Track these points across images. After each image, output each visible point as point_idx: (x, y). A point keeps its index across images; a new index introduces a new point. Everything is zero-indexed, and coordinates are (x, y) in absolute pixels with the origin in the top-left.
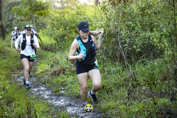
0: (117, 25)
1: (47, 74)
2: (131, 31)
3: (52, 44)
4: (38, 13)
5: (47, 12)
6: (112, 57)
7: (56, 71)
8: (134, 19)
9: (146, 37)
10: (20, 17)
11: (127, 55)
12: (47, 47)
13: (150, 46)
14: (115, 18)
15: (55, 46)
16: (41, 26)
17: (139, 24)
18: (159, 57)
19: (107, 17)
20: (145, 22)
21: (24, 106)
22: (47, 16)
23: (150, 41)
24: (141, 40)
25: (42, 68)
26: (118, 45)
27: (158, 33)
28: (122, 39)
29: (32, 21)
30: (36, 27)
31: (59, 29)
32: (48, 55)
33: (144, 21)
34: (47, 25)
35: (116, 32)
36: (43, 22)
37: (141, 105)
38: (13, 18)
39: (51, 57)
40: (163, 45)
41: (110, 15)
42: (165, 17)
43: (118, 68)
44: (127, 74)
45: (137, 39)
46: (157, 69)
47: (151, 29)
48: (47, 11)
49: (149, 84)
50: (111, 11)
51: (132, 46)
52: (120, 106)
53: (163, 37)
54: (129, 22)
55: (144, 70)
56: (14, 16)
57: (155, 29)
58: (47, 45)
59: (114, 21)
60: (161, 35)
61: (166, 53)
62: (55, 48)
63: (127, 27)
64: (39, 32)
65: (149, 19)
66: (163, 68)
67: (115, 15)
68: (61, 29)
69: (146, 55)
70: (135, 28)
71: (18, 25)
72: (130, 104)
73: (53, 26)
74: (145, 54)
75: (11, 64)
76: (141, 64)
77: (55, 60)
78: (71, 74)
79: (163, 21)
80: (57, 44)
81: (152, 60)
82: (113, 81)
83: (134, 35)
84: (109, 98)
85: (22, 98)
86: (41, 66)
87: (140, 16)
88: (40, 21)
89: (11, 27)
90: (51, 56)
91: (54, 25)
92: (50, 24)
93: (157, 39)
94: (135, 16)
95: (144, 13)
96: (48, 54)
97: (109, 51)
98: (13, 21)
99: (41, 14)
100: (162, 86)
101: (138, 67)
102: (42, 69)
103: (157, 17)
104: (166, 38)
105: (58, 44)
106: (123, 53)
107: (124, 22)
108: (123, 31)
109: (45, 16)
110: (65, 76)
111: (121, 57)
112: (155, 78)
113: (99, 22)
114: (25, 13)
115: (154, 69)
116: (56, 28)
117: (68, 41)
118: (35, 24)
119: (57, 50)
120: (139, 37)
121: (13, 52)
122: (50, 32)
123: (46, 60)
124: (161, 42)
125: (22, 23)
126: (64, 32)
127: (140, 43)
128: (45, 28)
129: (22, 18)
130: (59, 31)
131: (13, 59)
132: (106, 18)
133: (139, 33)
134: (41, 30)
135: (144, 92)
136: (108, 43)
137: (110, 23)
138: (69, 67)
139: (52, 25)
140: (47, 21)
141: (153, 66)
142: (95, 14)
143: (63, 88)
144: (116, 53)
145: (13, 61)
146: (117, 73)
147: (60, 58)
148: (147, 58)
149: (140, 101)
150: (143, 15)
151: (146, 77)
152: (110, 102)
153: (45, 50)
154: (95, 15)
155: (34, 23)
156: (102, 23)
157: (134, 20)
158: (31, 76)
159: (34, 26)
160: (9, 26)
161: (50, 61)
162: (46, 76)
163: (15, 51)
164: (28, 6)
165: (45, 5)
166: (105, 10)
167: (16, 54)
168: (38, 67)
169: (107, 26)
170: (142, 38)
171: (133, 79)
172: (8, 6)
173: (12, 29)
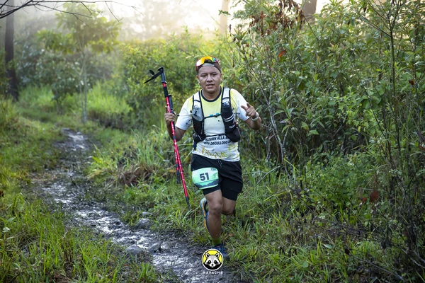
0: (268, 77)
1: (107, 181)
2: (297, 91)
3: (122, 114)
4: (93, 46)
6: (254, 145)
7: (130, 174)
8: (304, 64)
9: (330, 104)
10: (54, 52)
11: (287, 143)
12: (111, 120)
13: (339, 125)
14: (263, 62)
15: (129, 118)
16: (98, 74)
17: (315, 76)
18: (358, 149)
19: (245, 59)
20: (327, 72)
21: (57, 251)
22: (113, 52)
23: (338, 115)
24: (320, 111)
25: (100, 166)
26: (269, 120)
27: (357, 98)
28: (276, 108)
29: (79, 62)
30: (89, 75)
31: (139, 82)
32: (113, 137)
33: (326, 69)
34: (112, 72)
35: (264, 91)
36: (104, 64)
37: (316, 255)
38: (37, 53)
39: (120, 142)
40: (366, 124)
41: (253, 53)
42: (371, 63)
43: (267, 170)
44: (286, 185)
45: (310, 108)
46: (353, 176)
47: (341, 86)
48: (113, 41)
49: (334, 208)
50: (255, 46)
51: (299, 124)
52: (269, 255)
53: (367, 106)
54: (293, 72)
55: (325, 177)
56: (40, 50)
57: (350, 88)
58: (112, 116)
59: (261, 68)
60: (363, 102)
61: (372, 141)
62: (129, 123)
63: (289, 81)
64: (94, 87)
65: (337, 64)
66: (366, 174)
67: (262, 54)
69: (329, 143)
70: (307, 85)
71: (49, 70)
72: (292, 250)
73: (126, 75)
74: (327, 141)
75: (30, 155)
76: (319, 163)
77: (128, 149)
78: (162, 182)
79: (368, 71)
80: (133, 114)
81: (341, 154)
82: (256, 199)
83: (304, 100)
84: (246, 237)
85: (54, 232)
86: (97, 162)
87: (318, 58)
88: (97, 63)
89: (33, 73)
90: (120, 139)
91: (129, 73)
92: (120, 70)
93: (354, 109)
94: (306, 59)
95: (326, 51)
96: (113, 135)
97: (249, 132)
98: (37, 60)
99: (100, 48)
100: (363, 213)
101: (311, 169)
102: (100, 169)
103: (354, 62)
104: (373, 108)
105: (136, 114)
106: (279, 138)
107: (282, 71)
108: (279, 90)
109: (109, 52)
110: (149, 186)
111: (274, 147)
112: (348, 194)
113: (229, 68)
114: (65, 43)
115: (346, 176)
116: (132, 79)
117: (158, 108)
118: (87, 68)
119: (133, 128)
120: (314, 105)
121: (36, 129)
122: (119, 88)
123: (108, 150)
124: (363, 116)
125: (58, 65)
126: (149, 88)
127: (316, 117)
128: (109, 77)
129: (58, 54)
130: (138, 85)
131: (36, 145)
132: (242, 60)
133: (314, 96)
134: (98, 83)
135: (324, 225)
137: (253, 73)
138: (159, 166)
139: (123, 72)
140: (113, 63)
141: (343, 169)
142: (220, 51)
143: (144, 213)
144: (264, 137)
145: (35, 150)
146: (265, 181)
147: (140, 145)
148: (331, 151)
149: (314, 245)
150: (324, 57)
151: (328, 192)
152: (247, 246)
154: (219, 54)
155: (84, 65)
156: (235, 71)
157: (304, 66)
158: (74, 184)
159: (84, 72)
160: (29, 71)
161: (118, 152)
162: (108, 186)
163: (39, 128)
164: (73, 29)
165: (110, 27)
166: (242, 43)
167: (42, 133)
168: (90, 165)
169: (244, 79)
170: (321, 107)
171: (299, 196)
172: (27, 28)
173: (34, 79)
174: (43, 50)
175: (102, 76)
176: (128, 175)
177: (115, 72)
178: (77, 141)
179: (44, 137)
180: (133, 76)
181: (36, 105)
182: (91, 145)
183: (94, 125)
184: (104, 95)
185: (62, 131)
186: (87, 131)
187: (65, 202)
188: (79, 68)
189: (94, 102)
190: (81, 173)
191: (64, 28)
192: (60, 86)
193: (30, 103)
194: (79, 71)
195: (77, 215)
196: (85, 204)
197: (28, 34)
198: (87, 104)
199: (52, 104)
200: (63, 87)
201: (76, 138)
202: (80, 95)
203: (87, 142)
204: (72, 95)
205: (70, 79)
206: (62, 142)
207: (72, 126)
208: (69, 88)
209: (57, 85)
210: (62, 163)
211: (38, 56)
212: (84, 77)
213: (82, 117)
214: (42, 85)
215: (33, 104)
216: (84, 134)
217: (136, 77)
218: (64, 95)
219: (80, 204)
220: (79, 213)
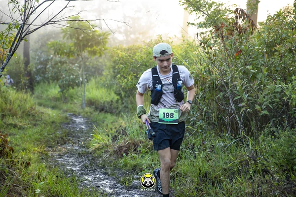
0: (226, 71)
1: (106, 152)
2: (249, 81)
3: (112, 101)
4: (89, 51)
5: (103, 49)
6: (216, 123)
7: (122, 147)
9: (277, 90)
10: (59, 57)
12: (104, 106)
13: (283, 106)
14: (223, 60)
15: (117, 104)
16: (92, 72)
17: (264, 69)
19: (209, 58)
22: (103, 56)
24: (269, 96)
25: (98, 141)
26: (228, 104)
28: (234, 95)
29: (78, 64)
30: (85, 73)
31: (126, 78)
32: (106, 119)
34: (103, 70)
35: (224, 82)
36: (97, 65)
38: (47, 58)
39: (112, 123)
43: (228, 142)
44: (245, 153)
45: (261, 94)
47: (284, 77)
48: (103, 47)
50: (217, 48)
51: (254, 107)
54: (247, 67)
55: (276, 147)
56: (50, 56)
57: (293, 78)
58: (104, 103)
64: (89, 82)
65: (281, 60)
68: (129, 78)
69: (276, 120)
70: (258, 76)
71: (56, 70)
73: (114, 72)
74: (274, 119)
75: (46, 134)
76: (269, 136)
77: (119, 128)
78: (147, 152)
80: (120, 101)
82: (222, 164)
83: (256, 88)
84: (216, 194)
86: (96, 139)
87: (266, 56)
88: (91, 64)
89: (44, 73)
90: (112, 121)
91: (116, 71)
92: (109, 69)
94: (256, 57)
95: (271, 51)
97: (212, 113)
98: (48, 64)
99: (94, 53)
101: (264, 141)
102: (99, 143)
105: (122, 101)
106: (237, 117)
108: (237, 81)
109: (100, 56)
110: (137, 156)
111: (233, 123)
114: (68, 50)
115: (292, 146)
116: (121, 75)
118: (85, 68)
119: (120, 112)
120: (264, 91)
121: (49, 115)
122: (108, 82)
123: (103, 129)
125: (63, 66)
126: (134, 82)
127: (266, 101)
128: (101, 74)
129: (63, 58)
130: (126, 80)
131: (49, 127)
133: (264, 85)
134: (92, 79)
136: (210, 100)
138: (144, 141)
139: (111, 70)
140: (104, 64)
141: (290, 140)
143: (135, 176)
144: (225, 117)
145: (49, 130)
146: (228, 151)
151: (279, 159)
153: (100, 112)
155: (82, 66)
157: (254, 62)
158: (80, 155)
159: (82, 71)
160: (41, 72)
161: (112, 130)
162: (105, 156)
163: (51, 113)
164: (74, 39)
165: (101, 37)
166: (207, 46)
167: (53, 117)
168: (91, 140)
169: (207, 73)
170: (269, 93)
171: (255, 161)
172: (39, 40)
173: (45, 77)
174: (52, 56)
175: (95, 73)
176: (120, 148)
177: (105, 71)
178: (79, 122)
179: (55, 121)
180: (122, 73)
181: (47, 96)
182: (90, 125)
183: (91, 111)
184: (97, 88)
185: (68, 116)
186: (86, 115)
187: (74, 169)
188: (78, 68)
189: (90, 93)
190: (85, 147)
191: (68, 39)
192: (65, 82)
193: (42, 95)
194: (79, 71)
195: (85, 178)
196: (90, 171)
197: (40, 44)
198: (85, 95)
199: (59, 96)
200: (67, 82)
201: (78, 120)
202: (79, 88)
203: (86, 123)
204: (73, 88)
205: (72, 76)
206: (69, 124)
207: (74, 112)
208: (71, 83)
209: (63, 81)
210: (69, 139)
211: (47, 61)
212: (82, 75)
213: (82, 105)
214: (51, 81)
215: (45, 96)
216: (83, 117)
217: (124, 74)
218: (67, 88)
219: (86, 170)
220: (86, 177)
